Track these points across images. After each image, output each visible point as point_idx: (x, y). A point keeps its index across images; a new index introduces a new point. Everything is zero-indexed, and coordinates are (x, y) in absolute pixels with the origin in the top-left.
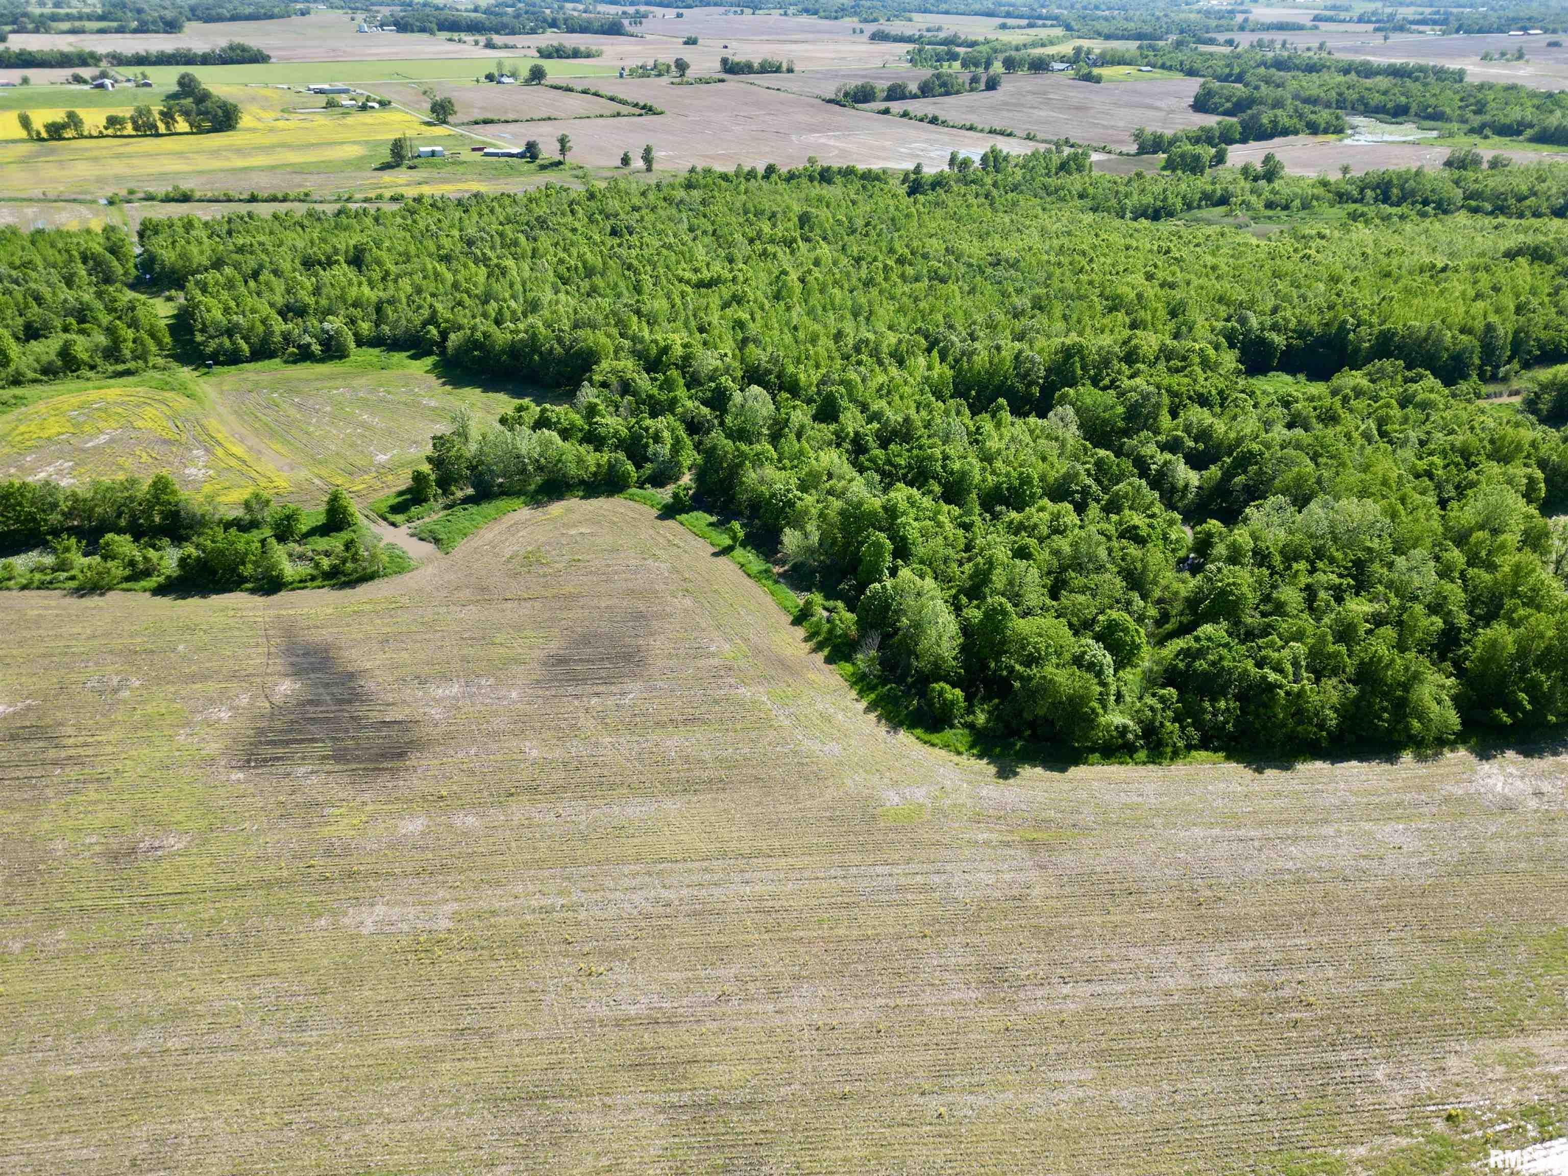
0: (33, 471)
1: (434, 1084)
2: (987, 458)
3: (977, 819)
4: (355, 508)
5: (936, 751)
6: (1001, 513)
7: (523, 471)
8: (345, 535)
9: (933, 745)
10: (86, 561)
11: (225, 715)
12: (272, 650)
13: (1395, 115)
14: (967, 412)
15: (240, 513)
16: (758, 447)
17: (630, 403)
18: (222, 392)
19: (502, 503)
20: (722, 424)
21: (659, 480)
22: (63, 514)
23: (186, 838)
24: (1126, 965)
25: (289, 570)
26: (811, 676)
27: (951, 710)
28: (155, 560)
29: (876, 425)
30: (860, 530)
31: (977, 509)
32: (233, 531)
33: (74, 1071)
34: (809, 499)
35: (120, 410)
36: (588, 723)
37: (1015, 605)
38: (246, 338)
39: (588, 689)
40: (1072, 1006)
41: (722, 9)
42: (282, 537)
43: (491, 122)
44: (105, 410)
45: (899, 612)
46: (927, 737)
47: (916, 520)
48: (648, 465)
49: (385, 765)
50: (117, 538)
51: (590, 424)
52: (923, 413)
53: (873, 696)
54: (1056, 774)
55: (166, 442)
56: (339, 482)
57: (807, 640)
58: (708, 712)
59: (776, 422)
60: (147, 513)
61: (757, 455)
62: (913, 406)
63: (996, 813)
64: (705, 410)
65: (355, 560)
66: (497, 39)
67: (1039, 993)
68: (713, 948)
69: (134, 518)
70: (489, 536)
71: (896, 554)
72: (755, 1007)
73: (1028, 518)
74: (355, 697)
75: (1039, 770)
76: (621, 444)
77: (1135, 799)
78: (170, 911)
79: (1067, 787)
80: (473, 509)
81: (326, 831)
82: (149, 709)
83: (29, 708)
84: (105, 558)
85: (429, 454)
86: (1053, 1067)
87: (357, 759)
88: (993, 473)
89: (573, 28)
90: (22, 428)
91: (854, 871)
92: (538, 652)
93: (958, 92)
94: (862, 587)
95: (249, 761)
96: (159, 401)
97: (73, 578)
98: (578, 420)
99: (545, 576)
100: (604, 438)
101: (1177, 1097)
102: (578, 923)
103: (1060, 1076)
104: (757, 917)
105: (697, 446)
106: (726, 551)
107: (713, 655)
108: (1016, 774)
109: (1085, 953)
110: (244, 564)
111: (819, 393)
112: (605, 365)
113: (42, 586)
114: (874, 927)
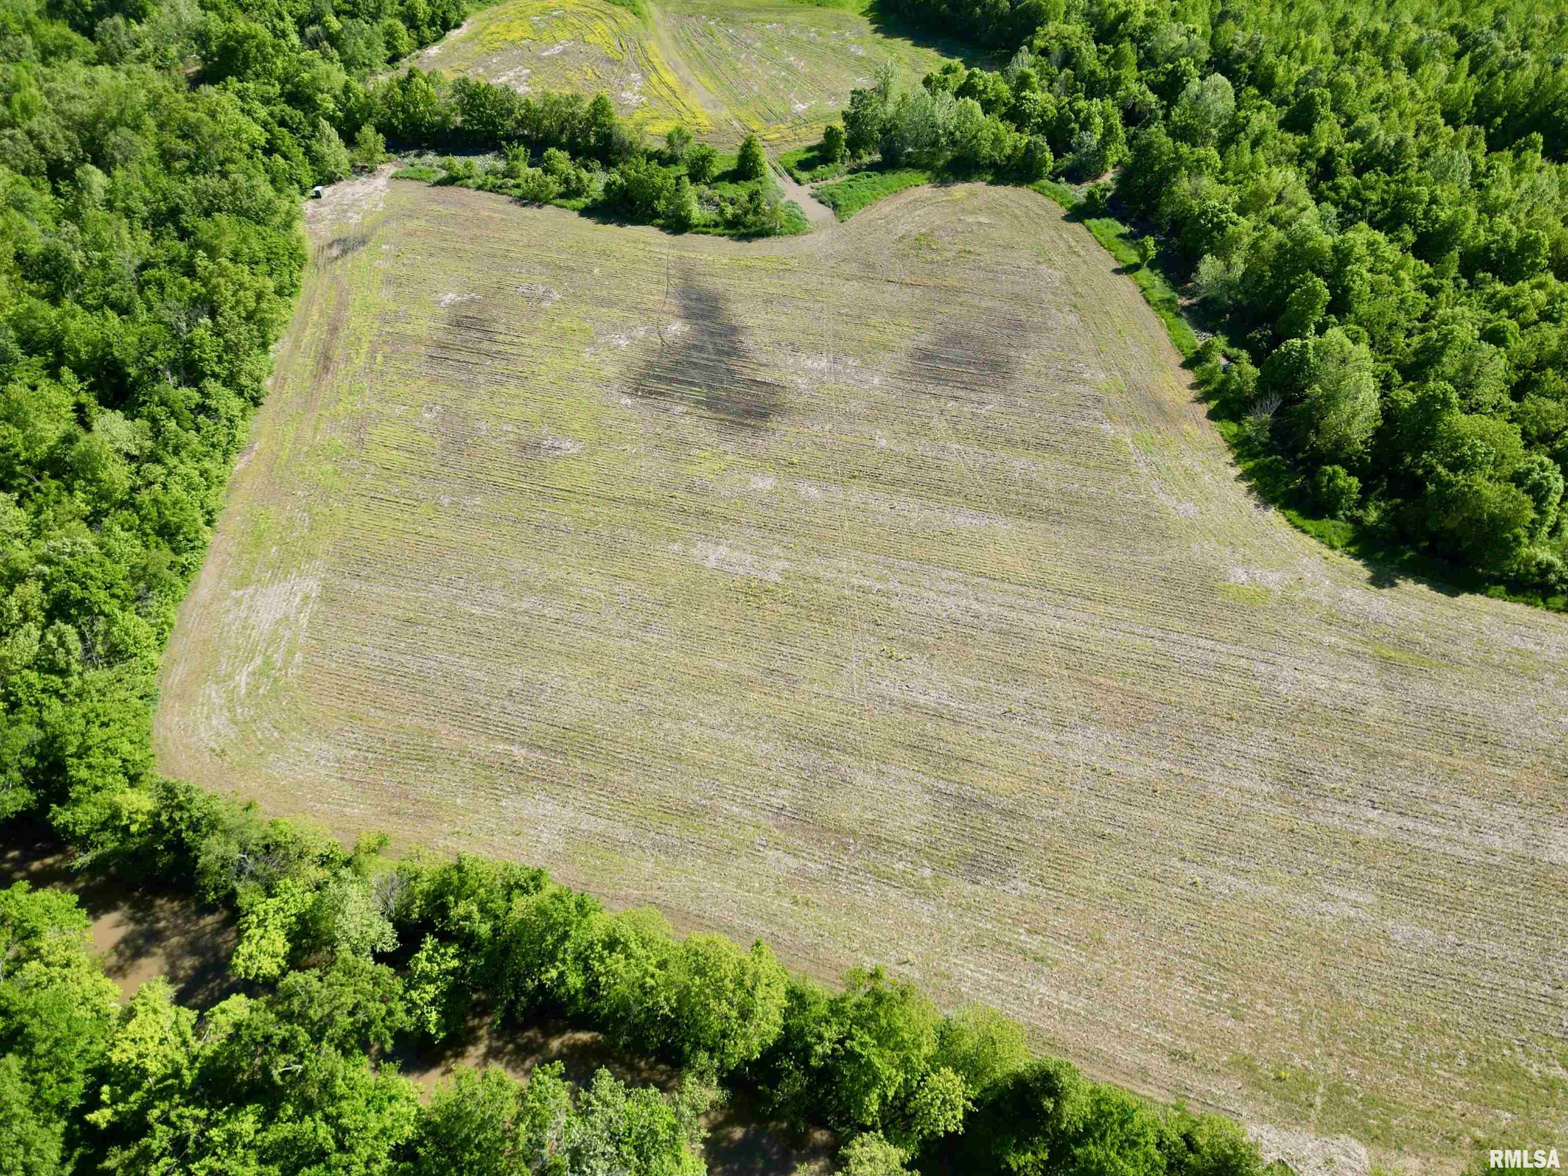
0: (497, 73)
1: (742, 706)
2: (1490, 210)
3: (1329, 621)
4: (765, 157)
5: (1307, 538)
6: (1483, 281)
7: (935, 143)
8: (751, 185)
9: (1304, 532)
10: (531, 171)
11: (624, 343)
12: (671, 290)
14: (1483, 146)
15: (660, 145)
16: (1200, 152)
17: (1067, 77)
18: (665, 13)
19: (908, 176)
20: (1167, 117)
21: (1075, 175)
22: (517, 122)
23: (579, 446)
24: (1451, 811)
25: (697, 212)
26: (1186, 427)
27: (1339, 501)
28: (586, 181)
29: (1357, 145)
30: (1296, 271)
31: (1454, 272)
32: (654, 163)
33: (477, 611)
34: (1245, 224)
35: (575, 21)
36: (940, 425)
37: (1462, 397)
39: (948, 390)
40: (1373, 832)
42: (695, 177)
44: (563, 19)
45: (1314, 378)
46: (1300, 522)
47: (1370, 270)
48: (1070, 155)
49: (748, 421)
50: (557, 153)
51: (1018, 98)
52: (1424, 139)
53: (1251, 464)
54: (1443, 597)
55: (610, 61)
56: (755, 128)
57: (1193, 387)
58: (1064, 441)
59: (1234, 123)
60: (585, 132)
61: (1198, 161)
62: (1413, 126)
63: (1354, 619)
64: (1152, 98)
65: (756, 212)
67: (1341, 808)
68: (1011, 668)
69: (573, 137)
70: (886, 210)
71: (1331, 308)
72: (1036, 732)
73: (1517, 296)
74: (734, 351)
75: (1423, 587)
76: (1044, 128)
77: (1531, 646)
78: (560, 503)
79: (1450, 613)
80: (876, 177)
81: (690, 469)
82: (565, 324)
83: (472, 300)
84: (546, 171)
85: (846, 109)
86: (1331, 881)
87: (726, 410)
88: (1491, 230)
90: (493, 28)
91: (1175, 637)
92: (908, 342)
94: (1277, 340)
95: (637, 390)
96: (610, 16)
97: (518, 186)
98: (1005, 90)
99: (932, 263)
100: (1029, 116)
101: (1460, 951)
102: (889, 610)
103: (1337, 891)
104: (1061, 652)
105: (1130, 142)
106: (1130, 269)
107: (1085, 382)
108: (1393, 585)
109: (1407, 786)
110: (658, 199)
111: (1296, 94)
112: (1052, 27)
113: (495, 189)
114: (1179, 695)
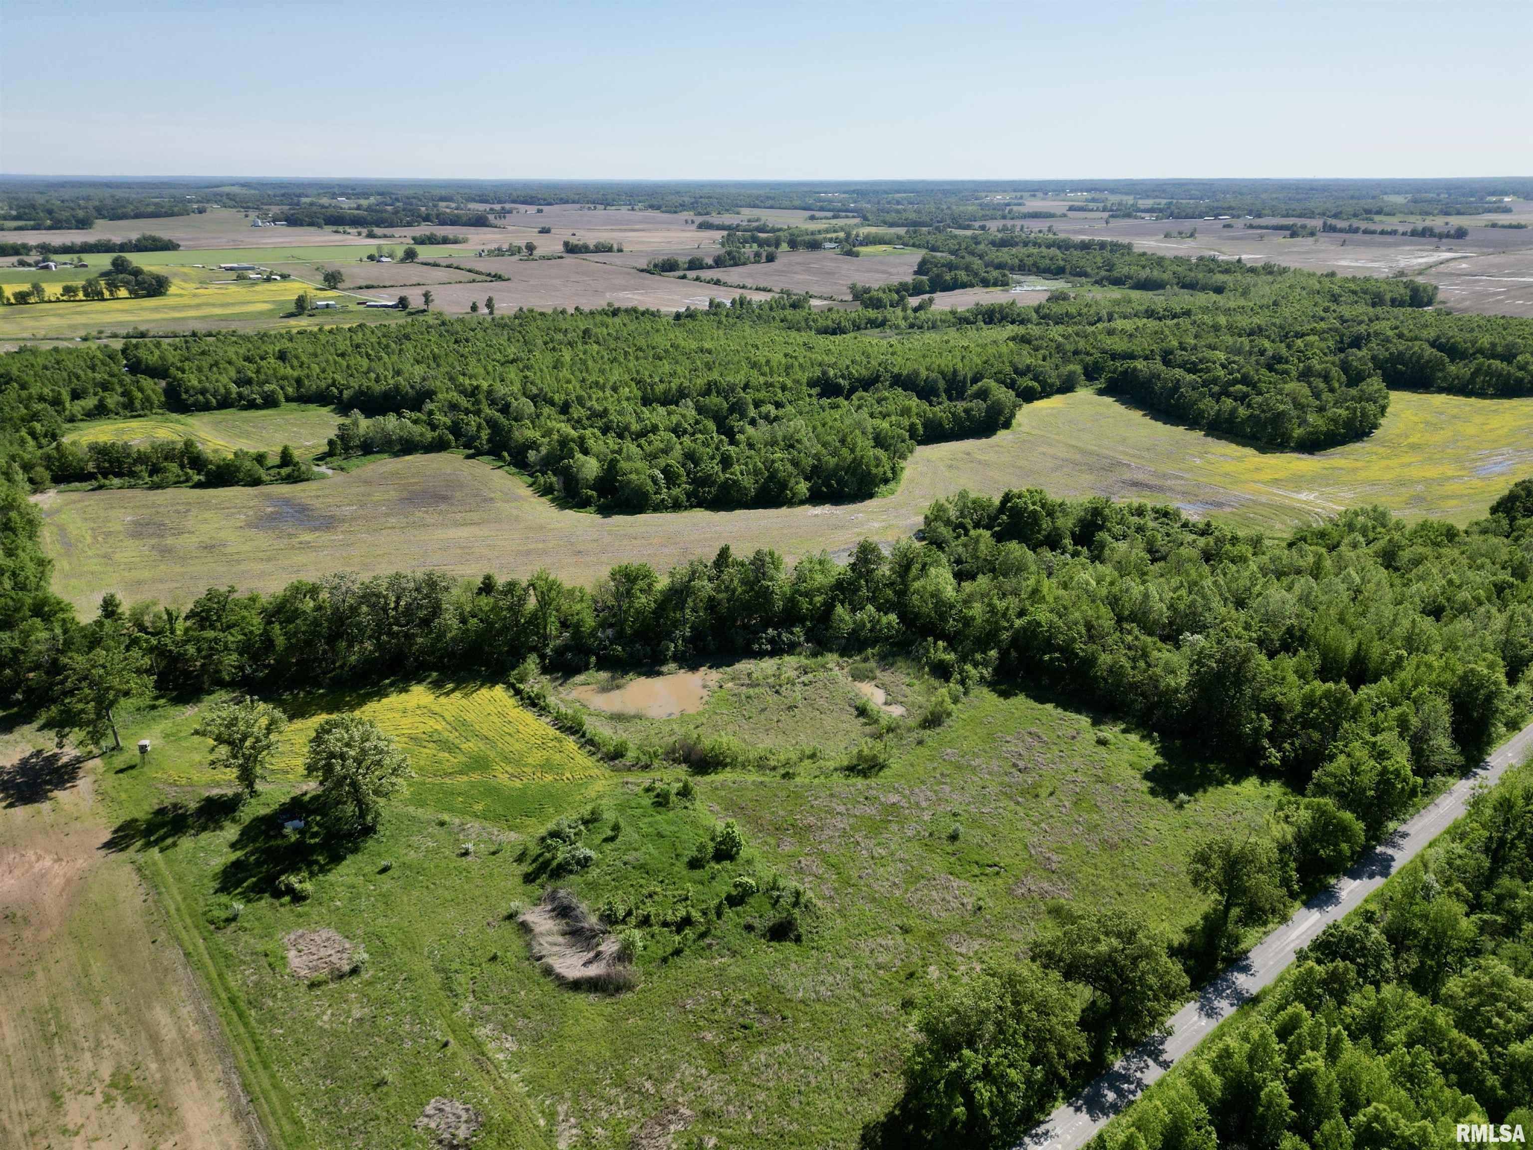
7: (391, 441)
8: (293, 468)
12: (261, 500)
13: (1057, 274)
16: (522, 423)
18: (203, 423)
19: (378, 456)
21: (467, 444)
23: (236, 543)
26: (531, 502)
27: (590, 500)
28: (190, 474)
30: (565, 446)
34: (544, 439)
38: (214, 396)
41: (578, 206)
43: (372, 287)
45: (573, 467)
48: (462, 438)
50: (170, 464)
51: (430, 419)
57: (532, 491)
59: (536, 414)
60: (181, 459)
61: (522, 426)
64: (497, 413)
65: (299, 475)
66: (377, 231)
71: (581, 452)
74: (305, 511)
76: (447, 428)
80: (362, 458)
83: (144, 518)
89: (443, 221)
90: (85, 439)
92: (395, 497)
93: (744, 264)
95: (258, 527)
96: (164, 427)
97: (146, 484)
98: (423, 416)
100: (437, 425)
105: (491, 428)
106: (500, 467)
110: (236, 476)
111: (562, 402)
112: (440, 395)
113: (131, 487)
